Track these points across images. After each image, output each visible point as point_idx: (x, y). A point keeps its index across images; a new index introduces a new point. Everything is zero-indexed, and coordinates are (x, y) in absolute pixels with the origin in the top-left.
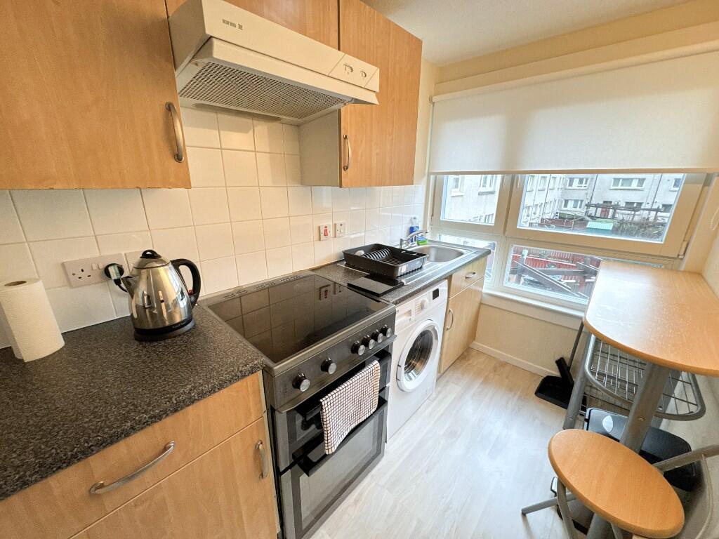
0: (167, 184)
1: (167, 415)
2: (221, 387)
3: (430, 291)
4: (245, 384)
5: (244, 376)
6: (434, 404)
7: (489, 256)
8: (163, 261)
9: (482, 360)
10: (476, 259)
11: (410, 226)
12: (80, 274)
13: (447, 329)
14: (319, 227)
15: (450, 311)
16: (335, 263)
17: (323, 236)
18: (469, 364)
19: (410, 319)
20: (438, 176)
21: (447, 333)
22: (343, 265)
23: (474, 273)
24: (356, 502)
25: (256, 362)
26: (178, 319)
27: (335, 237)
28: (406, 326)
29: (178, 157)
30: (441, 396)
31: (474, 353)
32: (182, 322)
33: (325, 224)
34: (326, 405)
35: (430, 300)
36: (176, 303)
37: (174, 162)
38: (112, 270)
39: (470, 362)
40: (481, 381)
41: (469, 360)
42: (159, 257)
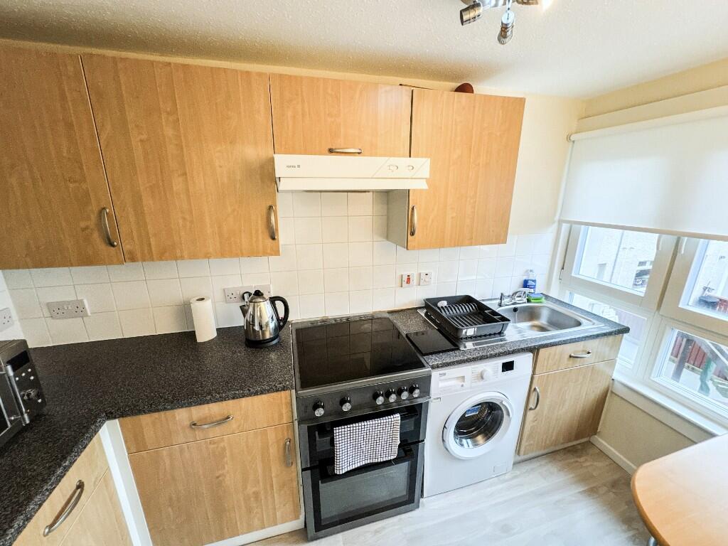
0: (265, 253)
1: (229, 399)
2: (262, 393)
3: (500, 362)
4: (279, 396)
5: (277, 391)
6: (500, 486)
7: (625, 335)
8: (264, 298)
9: (600, 464)
10: (610, 334)
11: (525, 278)
12: (230, 295)
13: (531, 409)
14: (402, 276)
15: (535, 389)
16: (417, 308)
17: (404, 284)
18: (577, 461)
19: (462, 386)
20: (574, 226)
21: (530, 414)
22: (422, 312)
23: (589, 353)
24: (377, 532)
25: (288, 383)
26: (268, 336)
27: (419, 285)
28: (457, 391)
29: (273, 238)
30: (515, 482)
31: (591, 451)
32: (270, 338)
33: (409, 274)
34: (337, 434)
35: (496, 372)
36: (267, 325)
37: (271, 240)
38: (246, 296)
39: (582, 459)
40: (583, 489)
41: (580, 457)
42: (262, 294)
